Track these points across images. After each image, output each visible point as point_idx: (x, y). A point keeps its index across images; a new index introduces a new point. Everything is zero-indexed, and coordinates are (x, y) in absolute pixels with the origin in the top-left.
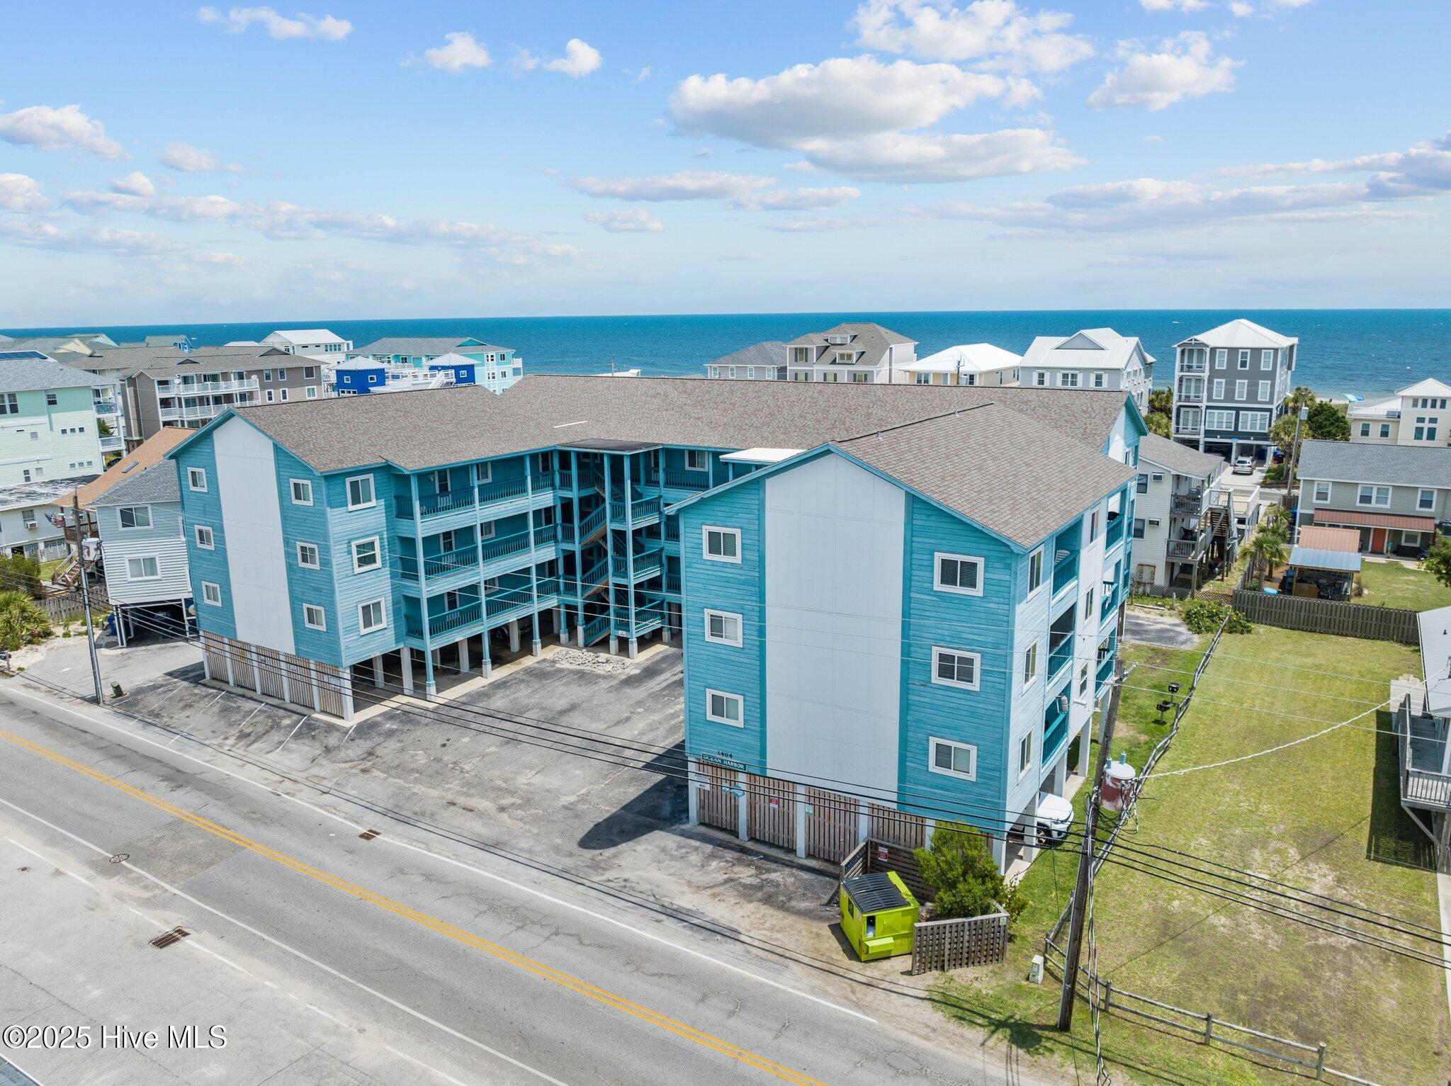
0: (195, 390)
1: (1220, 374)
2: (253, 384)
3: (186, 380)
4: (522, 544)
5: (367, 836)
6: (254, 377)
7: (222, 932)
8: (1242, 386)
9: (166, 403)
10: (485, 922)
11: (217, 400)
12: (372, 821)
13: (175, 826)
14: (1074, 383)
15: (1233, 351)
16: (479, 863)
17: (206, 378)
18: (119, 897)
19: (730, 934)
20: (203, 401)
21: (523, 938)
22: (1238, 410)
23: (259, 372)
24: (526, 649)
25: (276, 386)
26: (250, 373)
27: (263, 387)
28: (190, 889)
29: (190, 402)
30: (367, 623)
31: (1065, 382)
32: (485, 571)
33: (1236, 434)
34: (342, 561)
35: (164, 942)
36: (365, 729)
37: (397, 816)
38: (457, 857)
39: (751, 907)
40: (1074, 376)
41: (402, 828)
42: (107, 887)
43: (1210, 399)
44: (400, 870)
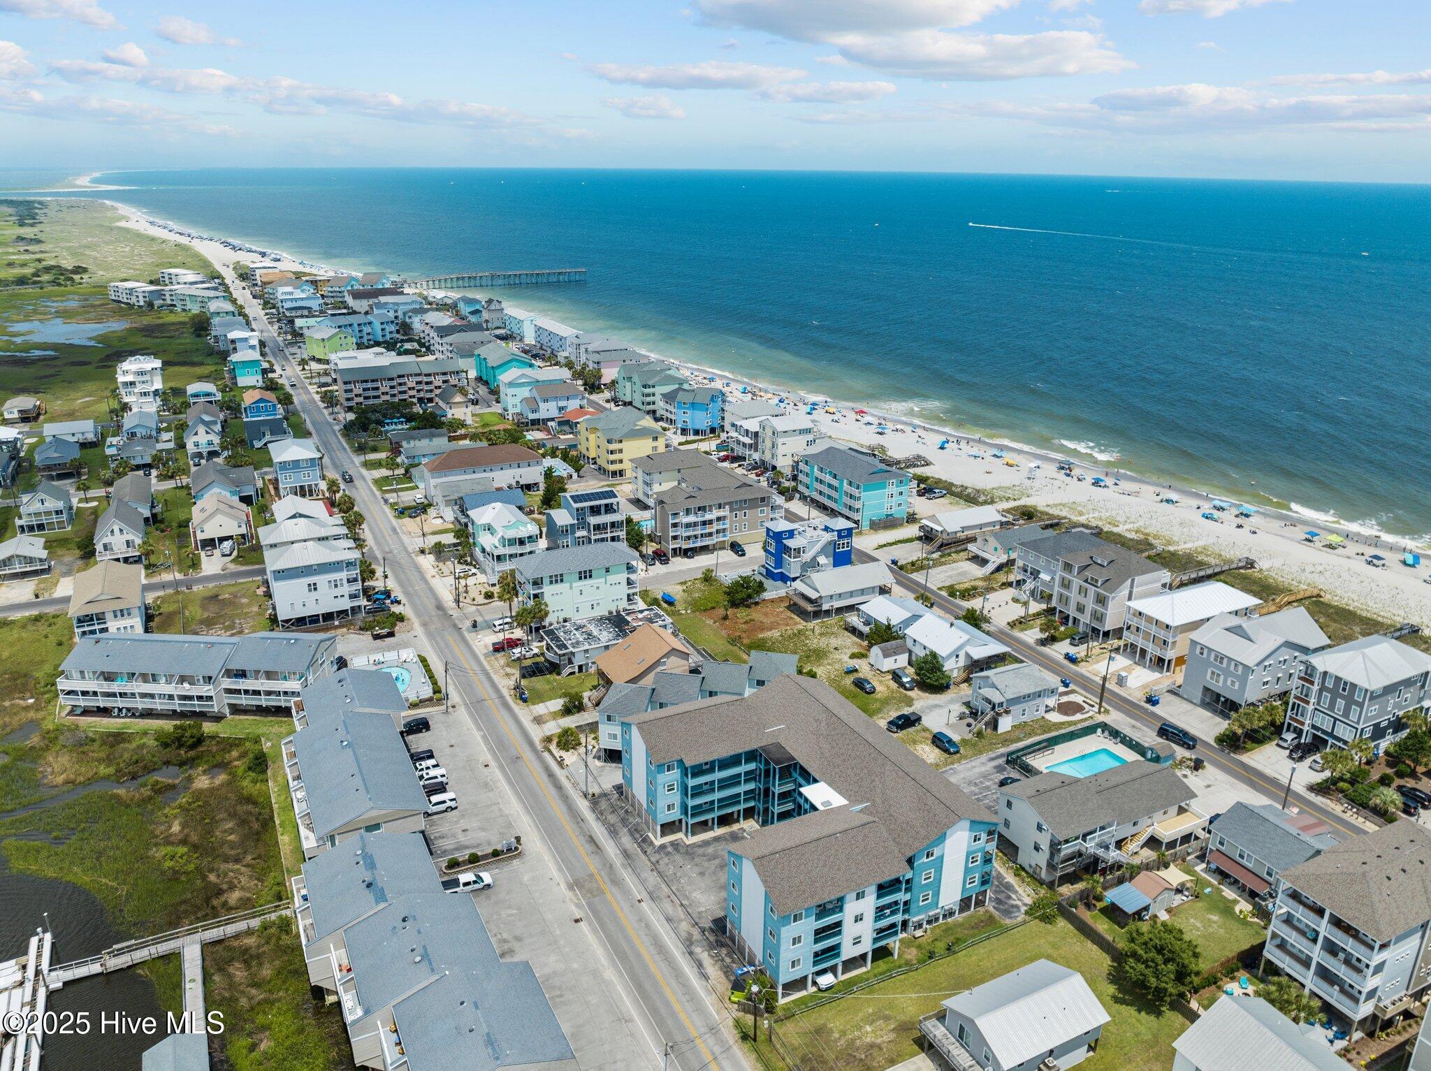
0: (691, 519)
1: (1328, 690)
2: (725, 512)
3: (688, 512)
4: (739, 783)
5: (639, 901)
6: (727, 507)
7: (590, 924)
8: (1341, 703)
9: (675, 525)
10: (652, 949)
11: (704, 523)
12: (644, 895)
13: (591, 876)
14: (1221, 663)
15: (1338, 679)
16: (662, 926)
17: (699, 509)
18: (571, 900)
19: (706, 977)
20: (695, 524)
21: (657, 958)
22: (1336, 719)
23: (730, 503)
24: (738, 821)
25: (740, 510)
26: (726, 504)
27: (731, 511)
28: (588, 904)
29: (688, 525)
30: (669, 810)
31: (1216, 660)
32: (717, 795)
33: (1331, 735)
34: (661, 791)
35: (577, 921)
36: (663, 847)
37: (653, 897)
38: (658, 921)
39: (720, 972)
40: (1222, 658)
41: (651, 902)
42: (569, 894)
43: (1318, 704)
44: (642, 919)
